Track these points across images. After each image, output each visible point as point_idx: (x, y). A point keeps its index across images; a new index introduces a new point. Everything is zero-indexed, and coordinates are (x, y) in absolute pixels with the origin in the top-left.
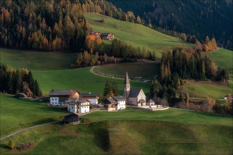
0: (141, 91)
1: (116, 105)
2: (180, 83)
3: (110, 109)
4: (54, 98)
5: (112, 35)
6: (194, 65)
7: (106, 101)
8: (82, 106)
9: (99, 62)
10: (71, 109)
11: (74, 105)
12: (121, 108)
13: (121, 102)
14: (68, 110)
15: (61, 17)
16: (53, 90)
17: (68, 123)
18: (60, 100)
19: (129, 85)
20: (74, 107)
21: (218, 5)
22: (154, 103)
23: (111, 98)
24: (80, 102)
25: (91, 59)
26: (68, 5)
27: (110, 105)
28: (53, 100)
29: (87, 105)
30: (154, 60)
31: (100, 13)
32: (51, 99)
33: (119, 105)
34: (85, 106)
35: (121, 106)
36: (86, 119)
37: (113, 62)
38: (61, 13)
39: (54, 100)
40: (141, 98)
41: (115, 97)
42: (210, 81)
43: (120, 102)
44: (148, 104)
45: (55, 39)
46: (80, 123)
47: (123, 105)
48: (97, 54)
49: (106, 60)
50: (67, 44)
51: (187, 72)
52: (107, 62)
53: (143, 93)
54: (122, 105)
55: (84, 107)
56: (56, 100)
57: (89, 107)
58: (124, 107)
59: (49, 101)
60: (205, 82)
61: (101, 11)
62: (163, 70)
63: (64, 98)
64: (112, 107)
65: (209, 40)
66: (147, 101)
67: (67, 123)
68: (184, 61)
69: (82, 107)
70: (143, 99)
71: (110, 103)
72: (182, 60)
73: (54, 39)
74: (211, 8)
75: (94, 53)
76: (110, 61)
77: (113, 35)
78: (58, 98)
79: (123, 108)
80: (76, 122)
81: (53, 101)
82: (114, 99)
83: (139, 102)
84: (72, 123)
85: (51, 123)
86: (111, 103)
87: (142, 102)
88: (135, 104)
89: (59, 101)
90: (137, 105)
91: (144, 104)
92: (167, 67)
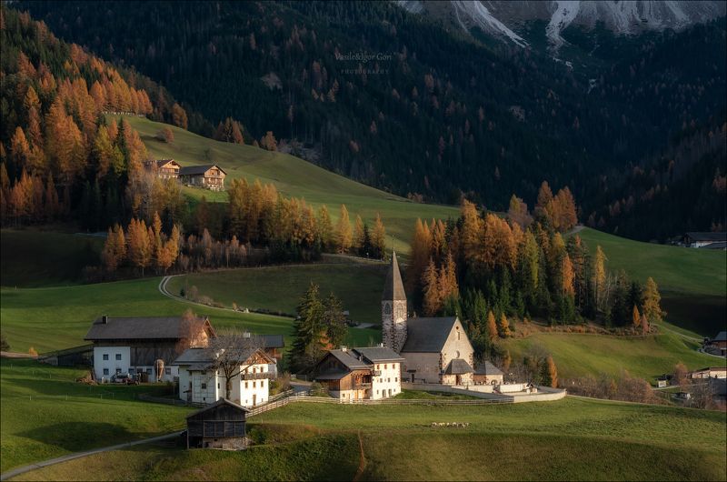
0: (454, 328)
1: (368, 378)
2: (495, 332)
3: (349, 396)
4: (112, 351)
5: (219, 174)
6: (535, 268)
7: (327, 362)
8: (243, 378)
9: (185, 261)
10: (197, 389)
11: (209, 374)
12: (384, 391)
13: (386, 367)
14: (183, 396)
15: (34, 112)
16: (104, 318)
17: (200, 446)
18: (137, 360)
19: (404, 302)
20: (210, 384)
21: (490, 123)
22: (502, 377)
23: (345, 350)
24: (236, 358)
25: (155, 250)
26: (46, 81)
27: (346, 379)
28: (106, 357)
29: (263, 376)
30: (380, 257)
31: (149, 117)
32: (99, 352)
33: (379, 377)
34: (254, 376)
35: (385, 386)
36: (277, 429)
37: (235, 261)
38: (33, 98)
39: (112, 357)
40: (455, 356)
41: (360, 350)
42: (592, 326)
43: (382, 366)
44: (479, 378)
45: (19, 180)
46: (252, 444)
47: (393, 380)
48: (177, 232)
49: (209, 253)
50: (61, 197)
51: (513, 292)
52: (214, 259)
53: (464, 336)
54: (388, 380)
55: (250, 383)
56: (118, 357)
57: (266, 382)
58: (396, 388)
59: (88, 364)
60: (578, 328)
61: (151, 111)
62: (433, 282)
63: (153, 350)
64: (353, 386)
65: (550, 194)
66: (475, 368)
67: (196, 442)
68: (500, 255)
69: (243, 383)
70: (463, 361)
71: (344, 370)
72: (494, 250)
73: (16, 181)
74: (467, 131)
75: (167, 230)
76: (224, 257)
77: (222, 174)
78: (126, 352)
79: (393, 394)
80: (233, 441)
81: (107, 364)
82: (359, 354)
83: (449, 372)
84: (217, 444)
85: (127, 444)
86: (350, 371)
87: (456, 368)
88: (434, 376)
89: (132, 365)
90: (441, 382)
91: (467, 378)
92: (447, 272)
